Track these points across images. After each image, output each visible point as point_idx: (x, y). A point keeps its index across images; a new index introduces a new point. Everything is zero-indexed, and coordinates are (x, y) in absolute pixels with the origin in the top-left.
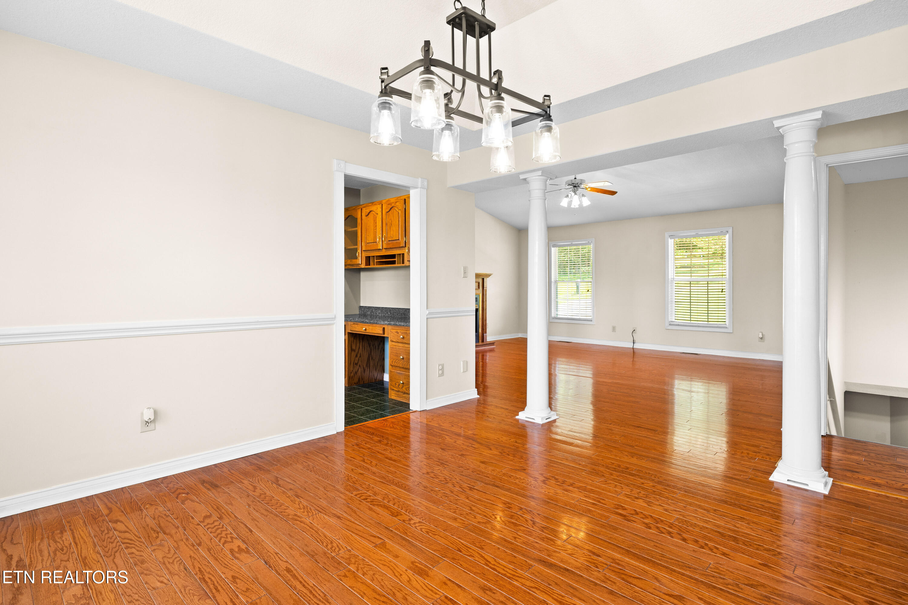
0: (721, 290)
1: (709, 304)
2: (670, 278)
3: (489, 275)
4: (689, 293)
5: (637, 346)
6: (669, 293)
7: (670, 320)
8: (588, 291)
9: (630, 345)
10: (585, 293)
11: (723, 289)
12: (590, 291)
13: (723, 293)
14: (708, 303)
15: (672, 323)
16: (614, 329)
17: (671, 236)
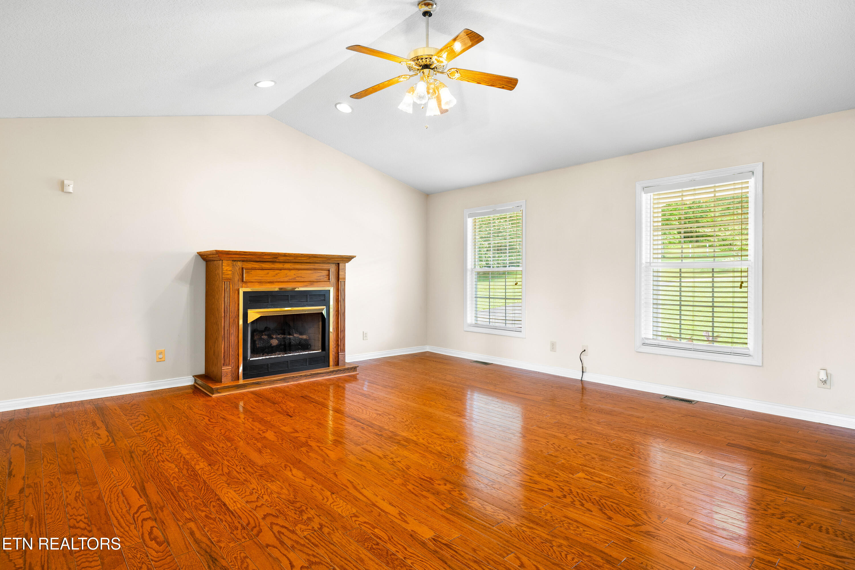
0: (739, 284)
1: (716, 309)
2: (644, 261)
3: (349, 259)
4: (678, 289)
5: (588, 378)
6: (643, 289)
7: (643, 336)
8: (516, 284)
9: (578, 376)
10: (512, 287)
11: (742, 282)
12: (519, 283)
13: (743, 289)
14: (713, 307)
15: (647, 342)
16: (553, 347)
17: (646, 189)
